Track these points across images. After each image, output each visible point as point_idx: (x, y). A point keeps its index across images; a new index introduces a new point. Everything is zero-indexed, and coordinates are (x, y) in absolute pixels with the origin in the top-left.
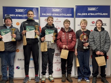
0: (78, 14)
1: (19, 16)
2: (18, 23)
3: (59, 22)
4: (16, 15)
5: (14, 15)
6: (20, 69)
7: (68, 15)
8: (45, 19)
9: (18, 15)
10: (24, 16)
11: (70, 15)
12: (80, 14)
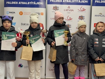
0: (96, 1)
1: (23, 3)
2: (21, 12)
3: (71, 10)
4: (19, 3)
5: (17, 3)
6: (23, 67)
7: (83, 2)
8: (54, 7)
9: (21, 2)
10: (29, 3)
11: (86, 1)
12: (98, 2)
